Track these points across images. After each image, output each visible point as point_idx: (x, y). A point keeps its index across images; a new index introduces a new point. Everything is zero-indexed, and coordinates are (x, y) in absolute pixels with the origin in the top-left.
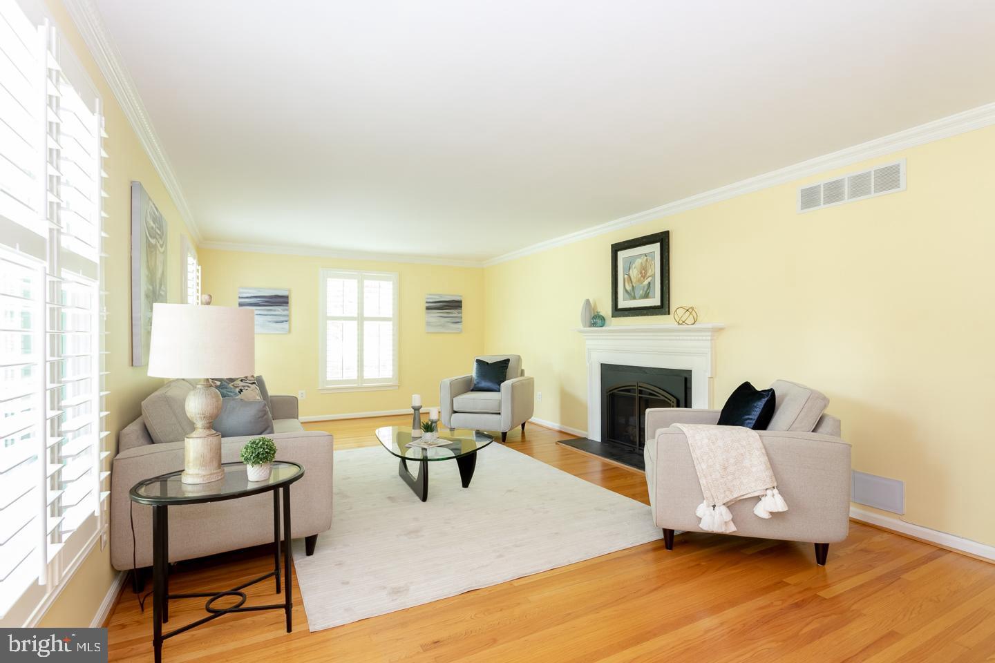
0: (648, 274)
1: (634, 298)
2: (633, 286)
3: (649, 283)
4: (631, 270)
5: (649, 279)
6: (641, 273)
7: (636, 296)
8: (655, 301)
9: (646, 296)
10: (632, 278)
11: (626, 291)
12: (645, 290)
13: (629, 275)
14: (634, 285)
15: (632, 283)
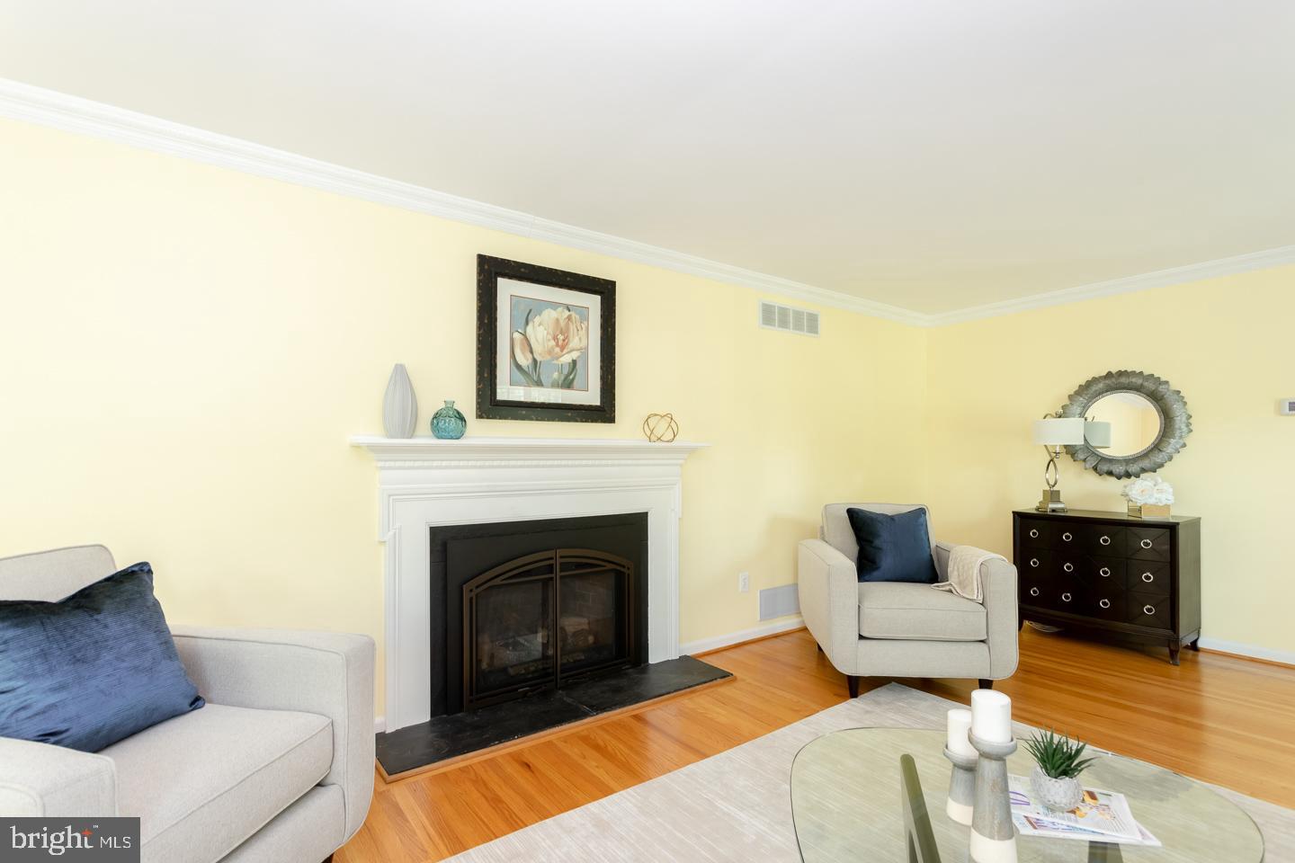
0: (571, 345)
1: (539, 383)
2: (535, 361)
3: (574, 362)
4: (530, 324)
5: (575, 355)
6: (555, 338)
7: (543, 378)
8: (590, 396)
9: (568, 384)
10: (533, 342)
11: (519, 367)
12: (566, 371)
13: (524, 335)
14: (539, 359)
15: (532, 352)
